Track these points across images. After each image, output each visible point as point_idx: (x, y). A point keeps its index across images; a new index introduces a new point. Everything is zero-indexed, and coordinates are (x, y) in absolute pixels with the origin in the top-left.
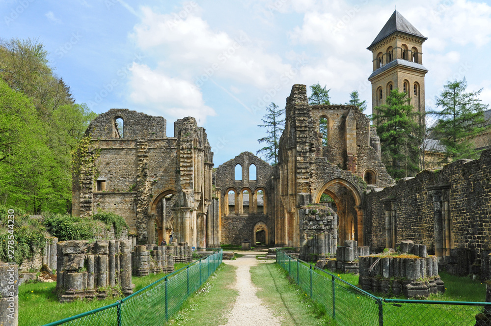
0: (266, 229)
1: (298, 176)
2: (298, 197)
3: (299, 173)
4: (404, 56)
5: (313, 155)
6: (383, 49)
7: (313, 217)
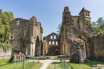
0: (58, 50)
1: (67, 32)
2: (67, 39)
3: (67, 31)
4: (86, 15)
5: (72, 26)
6: (82, 14)
7: (75, 43)
